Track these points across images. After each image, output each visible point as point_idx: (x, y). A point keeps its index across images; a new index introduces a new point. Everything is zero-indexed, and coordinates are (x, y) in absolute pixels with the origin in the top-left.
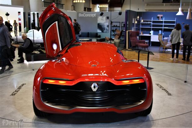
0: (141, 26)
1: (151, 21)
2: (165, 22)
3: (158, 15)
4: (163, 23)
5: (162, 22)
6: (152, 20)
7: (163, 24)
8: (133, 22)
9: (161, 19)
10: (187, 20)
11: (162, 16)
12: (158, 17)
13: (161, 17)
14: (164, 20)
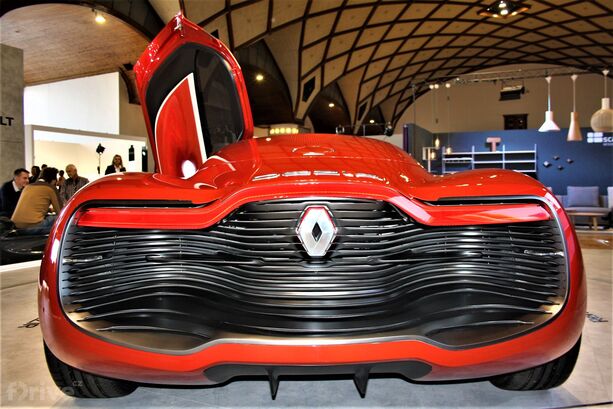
0: (444, 168)
1: (470, 156)
2: (508, 156)
3: (489, 140)
4: (501, 159)
5: (499, 157)
6: (473, 153)
7: (504, 162)
8: (424, 158)
9: (497, 150)
10: (571, 142)
11: (498, 140)
12: (489, 145)
13: (498, 144)
14: (504, 152)
